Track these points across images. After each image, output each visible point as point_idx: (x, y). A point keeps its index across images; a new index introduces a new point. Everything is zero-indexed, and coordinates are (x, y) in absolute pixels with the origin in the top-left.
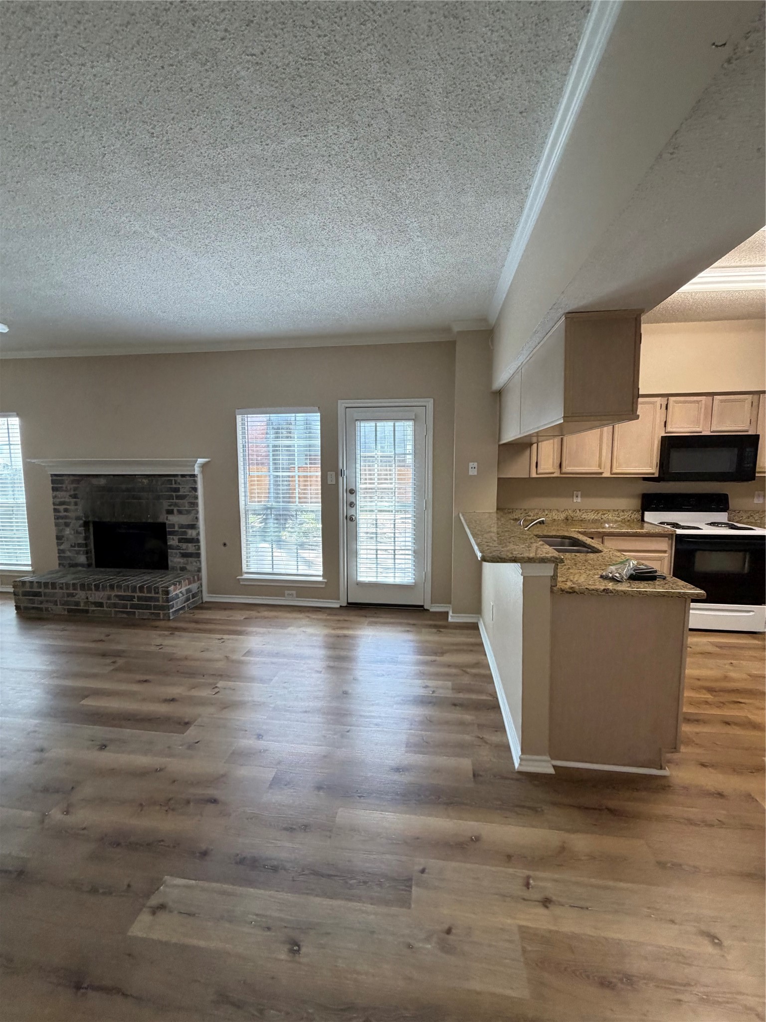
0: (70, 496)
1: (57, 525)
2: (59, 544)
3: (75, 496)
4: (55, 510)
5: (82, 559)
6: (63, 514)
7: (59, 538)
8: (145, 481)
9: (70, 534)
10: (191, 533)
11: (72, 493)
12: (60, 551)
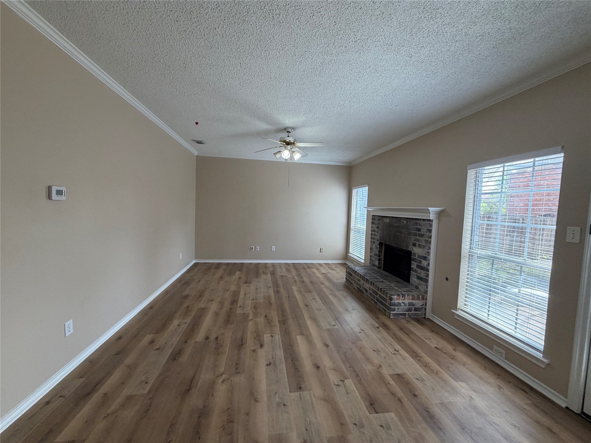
0: (377, 227)
1: (371, 242)
2: (371, 252)
3: (378, 228)
4: (372, 234)
5: (377, 263)
6: (374, 237)
7: (371, 249)
8: (405, 222)
9: (375, 248)
10: (424, 263)
11: (377, 226)
12: (371, 256)
